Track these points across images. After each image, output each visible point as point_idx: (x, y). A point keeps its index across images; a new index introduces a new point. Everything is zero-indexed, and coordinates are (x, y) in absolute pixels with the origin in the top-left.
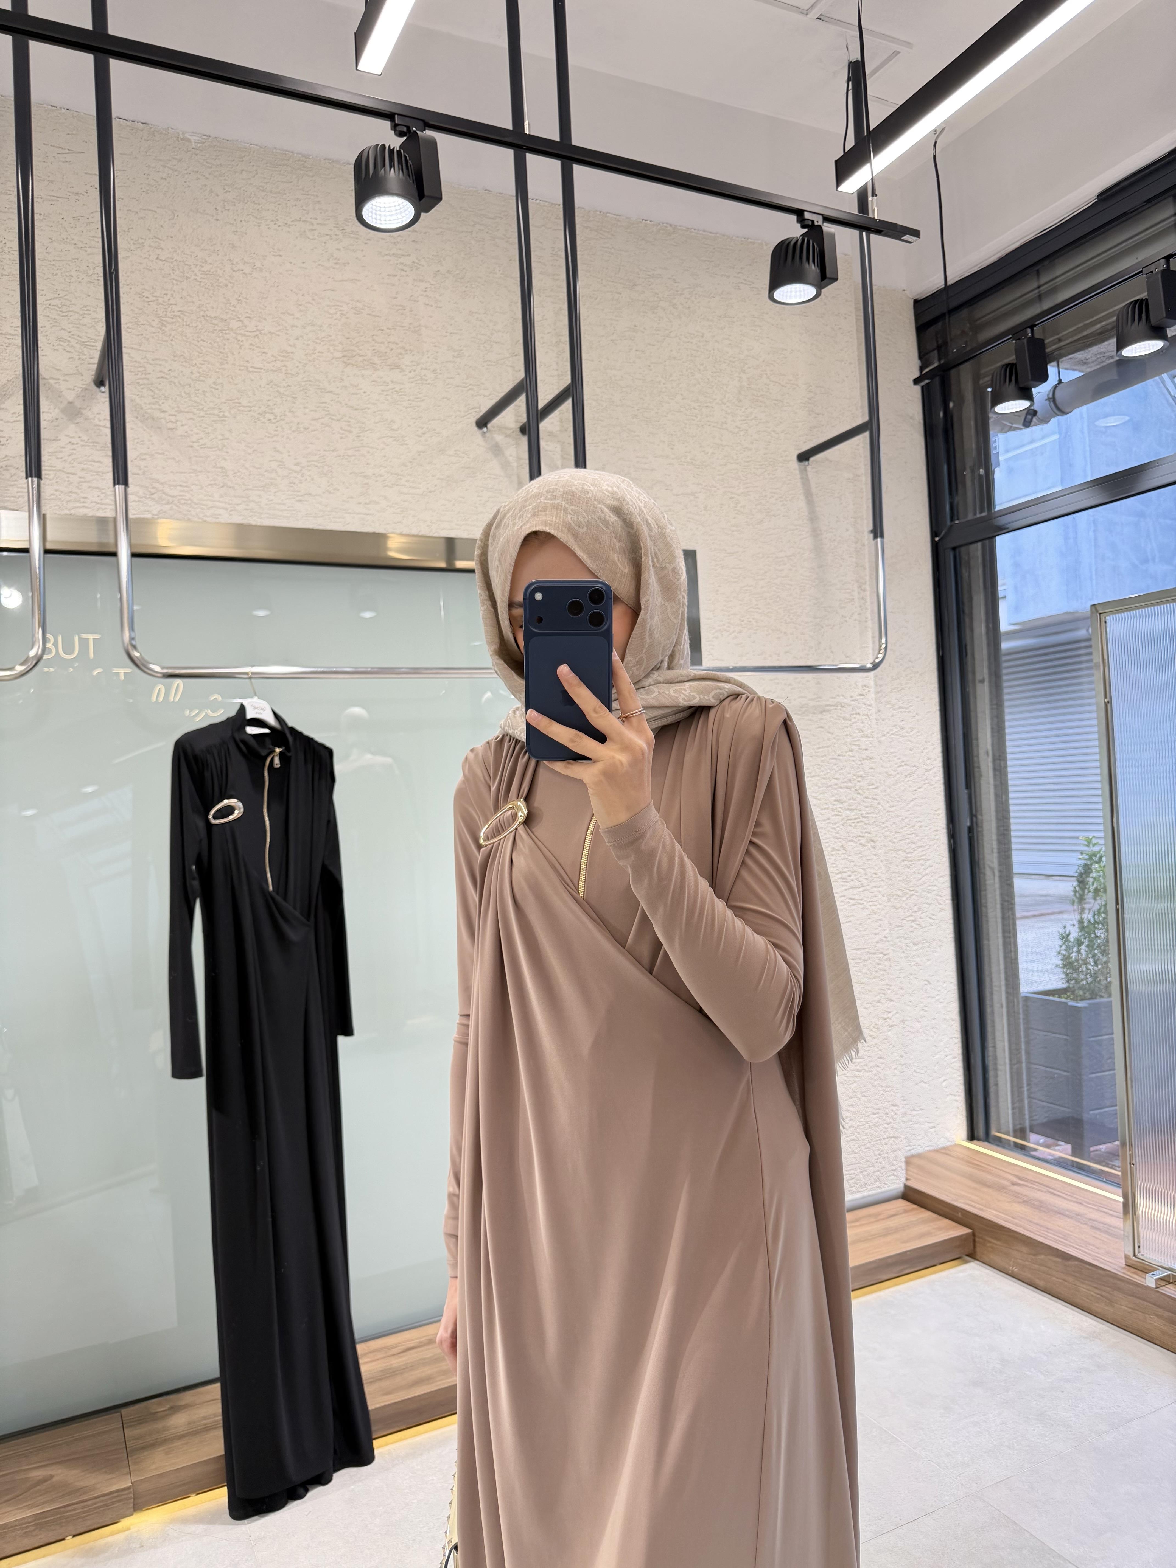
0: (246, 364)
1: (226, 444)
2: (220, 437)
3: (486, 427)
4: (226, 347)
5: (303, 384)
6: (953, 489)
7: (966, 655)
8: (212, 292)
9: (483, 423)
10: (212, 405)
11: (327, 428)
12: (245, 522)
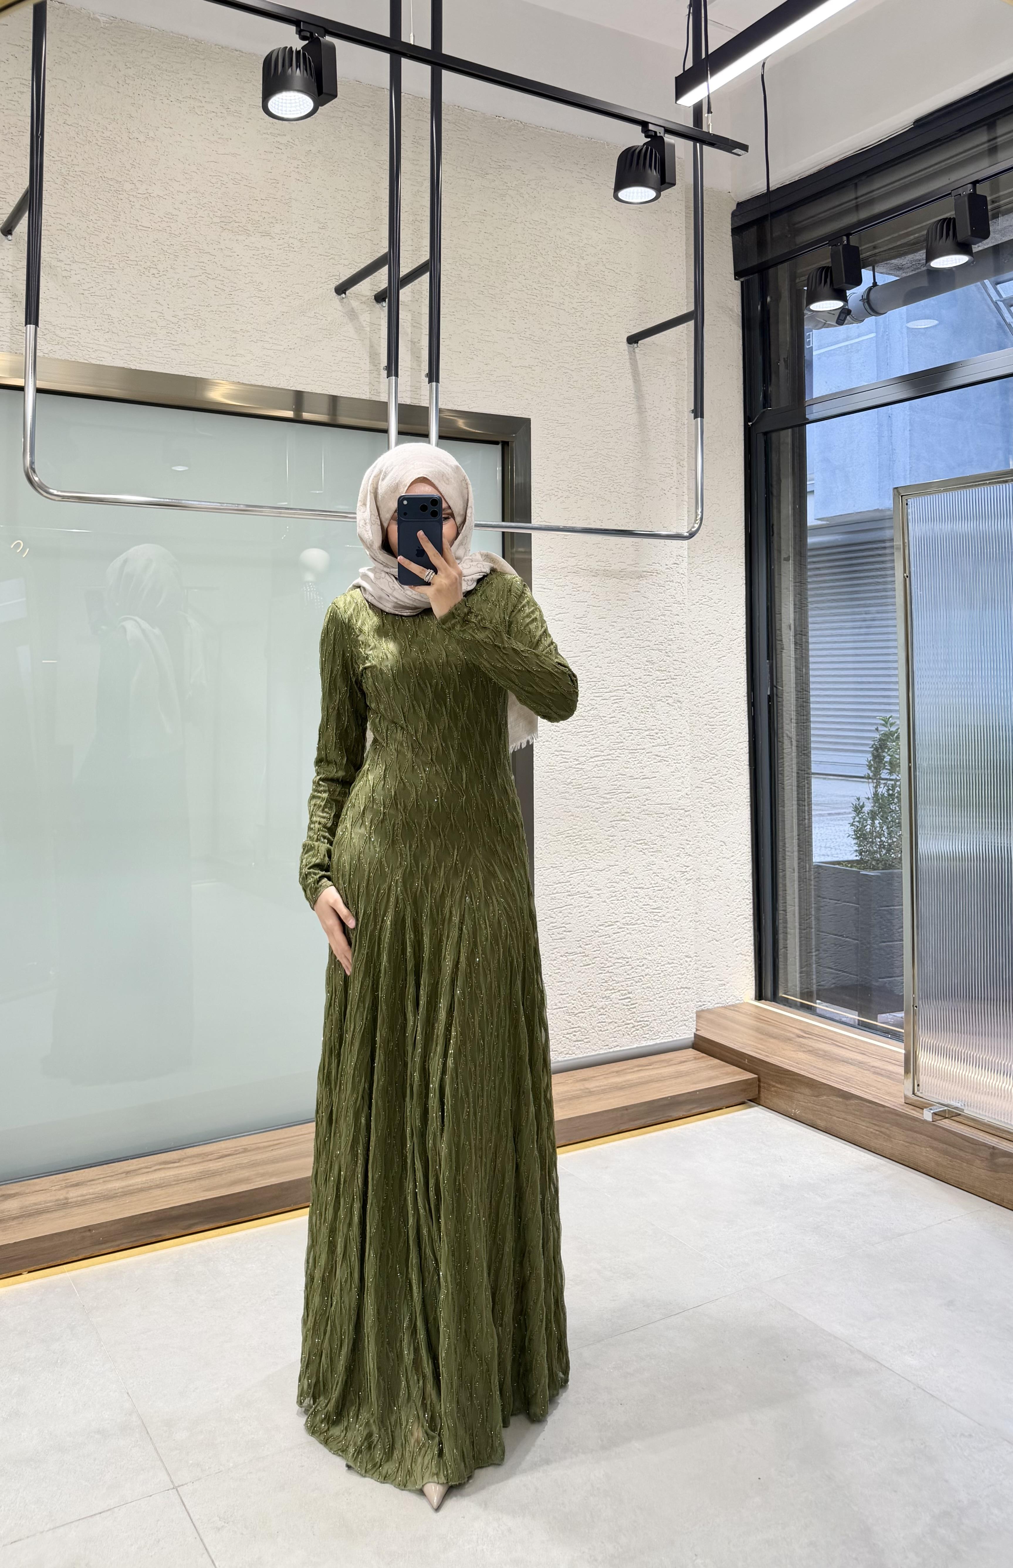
0: (135, 222)
1: (113, 293)
2: (109, 287)
3: (345, 294)
4: (119, 206)
5: (184, 244)
6: (767, 379)
7: (773, 535)
8: (109, 156)
9: (341, 290)
10: (103, 258)
11: (203, 285)
12: (126, 366)
